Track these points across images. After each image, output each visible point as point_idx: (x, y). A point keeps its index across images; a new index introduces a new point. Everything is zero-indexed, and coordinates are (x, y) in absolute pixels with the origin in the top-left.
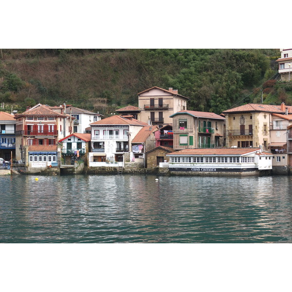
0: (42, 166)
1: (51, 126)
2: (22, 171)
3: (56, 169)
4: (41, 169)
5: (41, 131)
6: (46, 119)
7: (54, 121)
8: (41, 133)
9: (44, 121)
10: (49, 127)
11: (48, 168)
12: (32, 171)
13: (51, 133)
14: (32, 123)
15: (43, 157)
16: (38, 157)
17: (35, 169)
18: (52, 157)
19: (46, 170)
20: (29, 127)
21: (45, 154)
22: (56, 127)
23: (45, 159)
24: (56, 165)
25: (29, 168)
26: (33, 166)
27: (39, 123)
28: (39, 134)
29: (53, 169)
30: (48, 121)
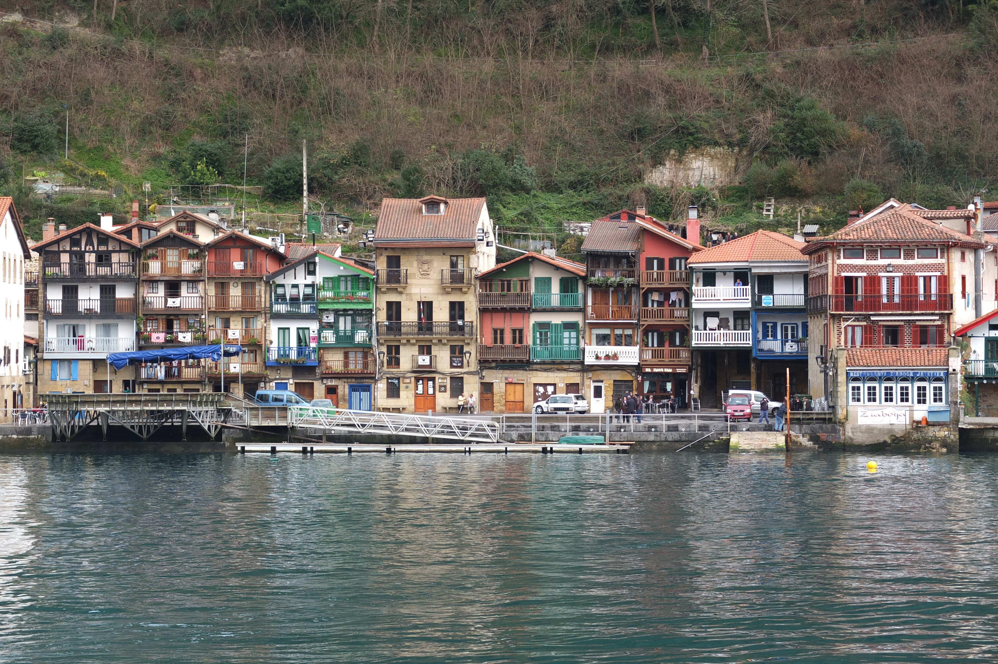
0: (894, 420)
1: (927, 280)
2: (824, 436)
3: (943, 433)
4: (890, 431)
5: (890, 296)
6: (909, 255)
7: (939, 261)
8: (891, 305)
9: (901, 261)
10: (921, 282)
11: (917, 426)
12: (860, 438)
13: (928, 304)
14: (861, 268)
15: (897, 388)
16: (880, 388)
17: (870, 430)
18: (930, 388)
19: (907, 435)
20: (850, 282)
21: (905, 379)
23: (904, 397)
24: (945, 418)
25: (848, 427)
26: (862, 421)
27: (885, 268)
28: (887, 307)
29: (931, 432)
30: (917, 261)
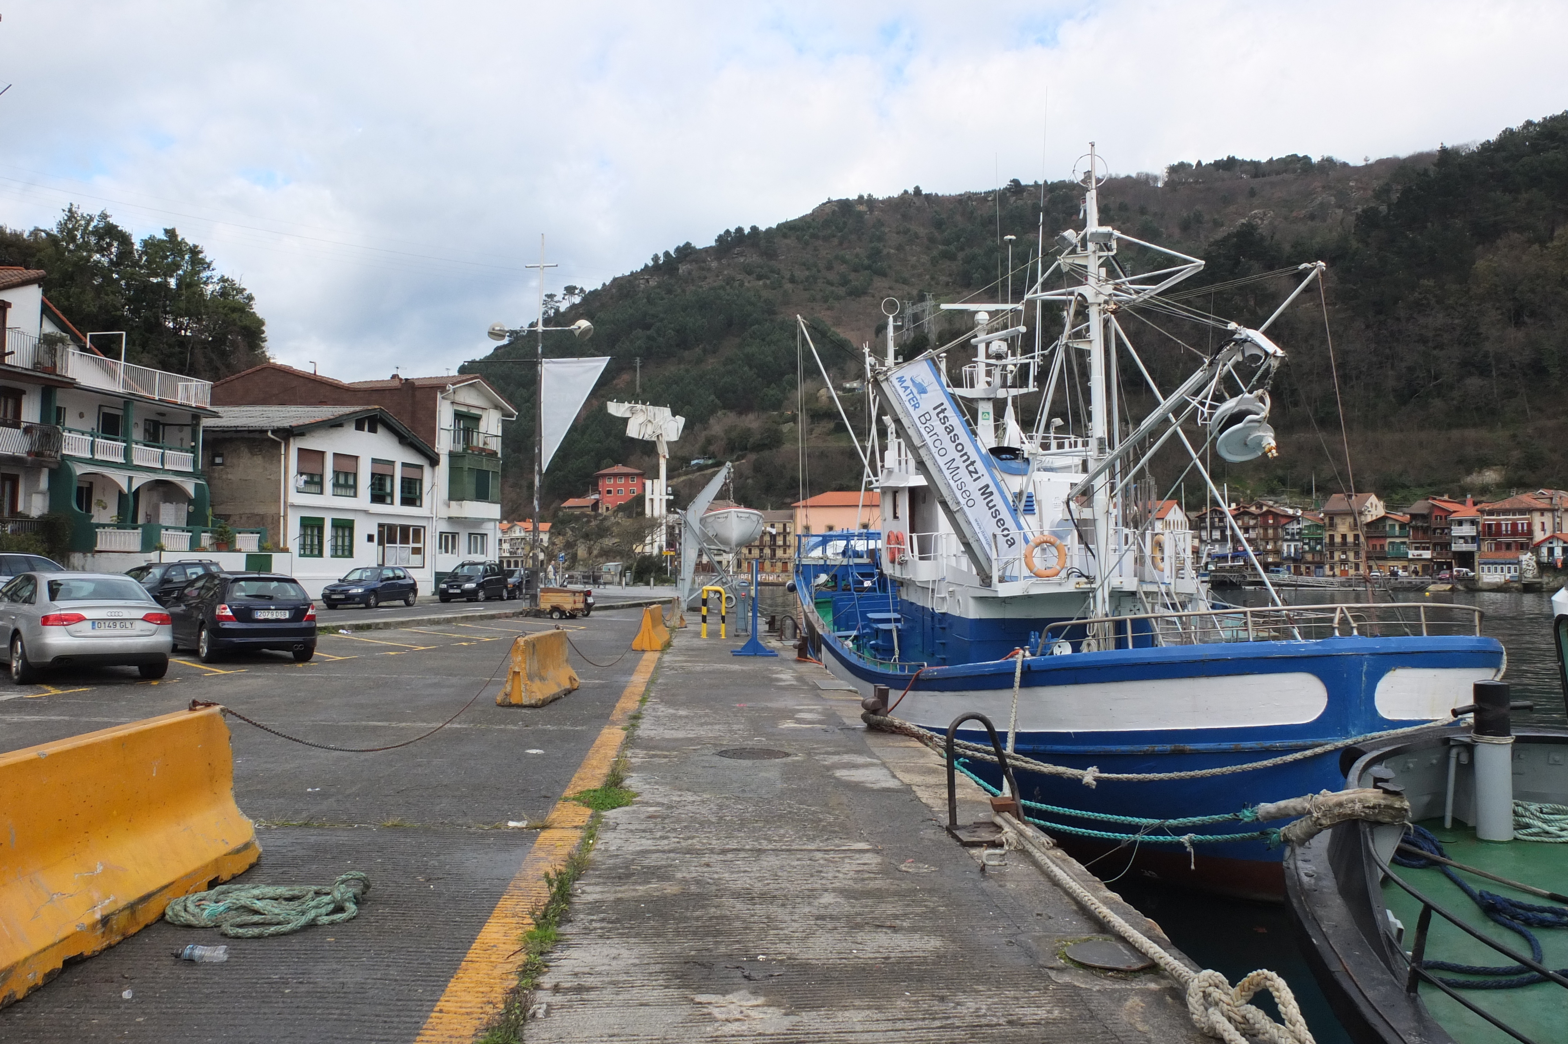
0: (1498, 580)
1: (1522, 524)
2: (1470, 586)
3: (1516, 585)
4: (1496, 584)
5: (1507, 531)
6: (1514, 514)
7: (1527, 516)
8: (1507, 535)
9: (1511, 517)
10: (1520, 526)
11: (1507, 582)
12: (1485, 587)
13: (1523, 534)
14: (1494, 520)
15: (1499, 567)
16: (1492, 568)
17: (1488, 583)
18: (1512, 567)
19: (1502, 585)
20: (1490, 525)
21: (1502, 564)
22: (1530, 525)
23: (1502, 571)
24: (1516, 579)
25: (1480, 582)
26: (1486, 580)
27: (1503, 520)
28: (1505, 535)
29: (1512, 584)
30: (1517, 517)
